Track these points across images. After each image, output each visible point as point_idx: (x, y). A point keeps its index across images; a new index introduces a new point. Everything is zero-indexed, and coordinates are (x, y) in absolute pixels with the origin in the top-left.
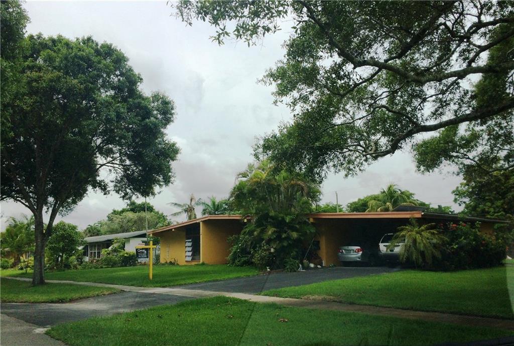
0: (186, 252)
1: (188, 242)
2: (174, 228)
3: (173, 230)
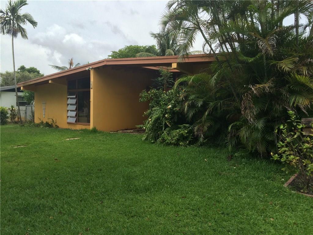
0: (68, 111)
1: (71, 98)
2: (51, 80)
3: (50, 82)
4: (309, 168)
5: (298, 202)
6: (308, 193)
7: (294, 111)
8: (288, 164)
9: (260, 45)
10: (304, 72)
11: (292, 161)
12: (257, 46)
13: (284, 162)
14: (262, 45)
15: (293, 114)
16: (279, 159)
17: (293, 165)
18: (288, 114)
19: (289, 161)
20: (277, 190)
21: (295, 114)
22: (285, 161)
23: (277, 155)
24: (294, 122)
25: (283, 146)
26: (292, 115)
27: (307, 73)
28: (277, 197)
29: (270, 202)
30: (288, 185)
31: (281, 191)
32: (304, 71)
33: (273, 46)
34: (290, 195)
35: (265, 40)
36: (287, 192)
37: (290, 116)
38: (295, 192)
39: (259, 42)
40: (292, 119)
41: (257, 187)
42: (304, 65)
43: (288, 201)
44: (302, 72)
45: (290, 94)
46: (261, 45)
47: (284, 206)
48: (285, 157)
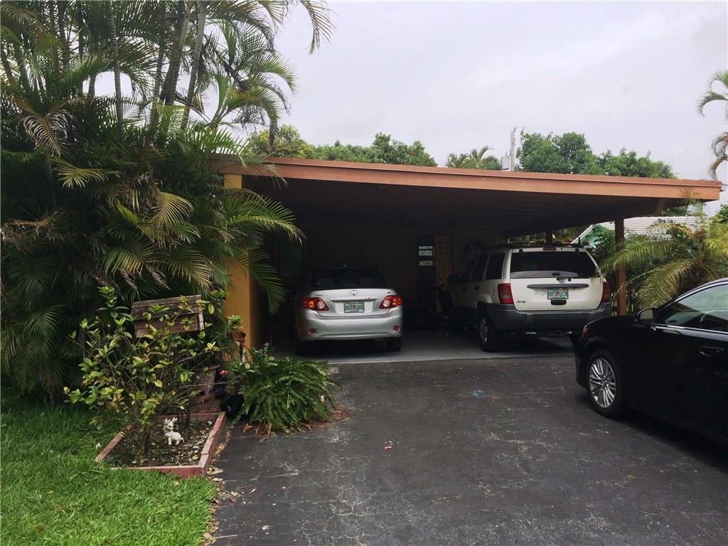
4: (144, 409)
5: (121, 491)
6: (146, 464)
7: (113, 285)
8: (102, 408)
9: (28, 128)
10: (134, 203)
11: (111, 401)
12: (22, 129)
13: (93, 403)
14: (33, 129)
15: (111, 293)
16: (83, 399)
17: (113, 407)
18: (101, 293)
19: (103, 400)
20: (75, 475)
21: (115, 294)
22: (95, 403)
23: (78, 390)
24: (114, 312)
25: (92, 369)
26: (109, 294)
27: (138, 204)
28: (76, 491)
29: (56, 509)
30: (105, 455)
31: (85, 475)
32: (134, 200)
33: (61, 134)
34: (106, 478)
35: (40, 120)
36: (99, 474)
37: (104, 298)
38: (116, 468)
39: (27, 122)
40: (109, 305)
41: (29, 480)
42: (133, 187)
43: (99, 494)
44: (129, 201)
45: (109, 248)
46: (30, 129)
47: (88, 507)
48: (94, 394)
